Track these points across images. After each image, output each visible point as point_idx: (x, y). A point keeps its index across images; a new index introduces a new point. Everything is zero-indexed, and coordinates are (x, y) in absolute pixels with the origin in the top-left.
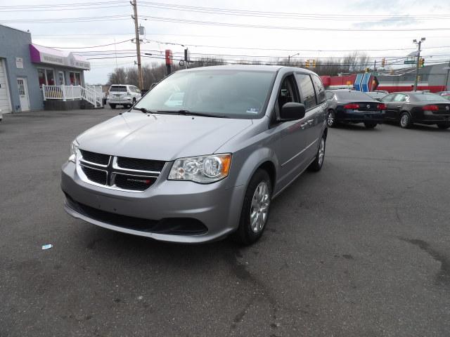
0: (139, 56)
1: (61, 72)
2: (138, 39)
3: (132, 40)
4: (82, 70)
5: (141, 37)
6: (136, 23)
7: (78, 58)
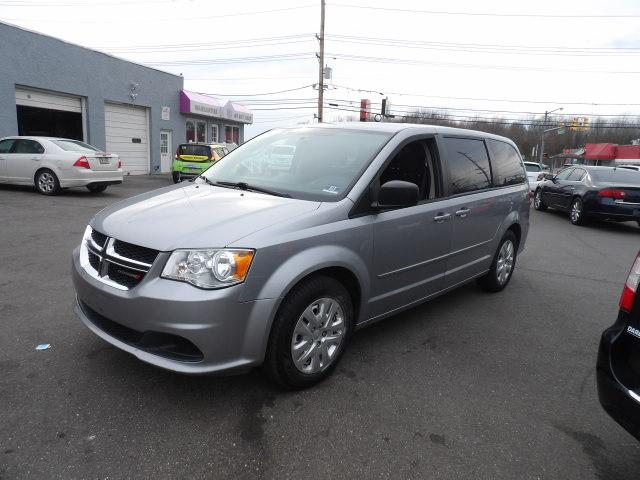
0: (321, 106)
1: (214, 126)
2: (321, 84)
3: (314, 86)
4: (242, 124)
5: (325, 81)
6: (322, 63)
7: (237, 108)
